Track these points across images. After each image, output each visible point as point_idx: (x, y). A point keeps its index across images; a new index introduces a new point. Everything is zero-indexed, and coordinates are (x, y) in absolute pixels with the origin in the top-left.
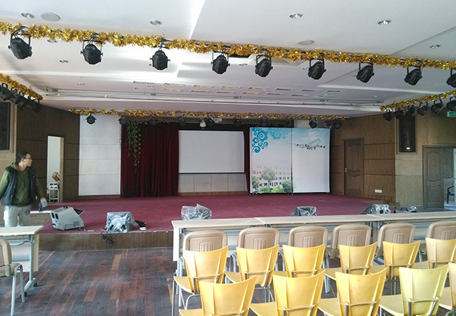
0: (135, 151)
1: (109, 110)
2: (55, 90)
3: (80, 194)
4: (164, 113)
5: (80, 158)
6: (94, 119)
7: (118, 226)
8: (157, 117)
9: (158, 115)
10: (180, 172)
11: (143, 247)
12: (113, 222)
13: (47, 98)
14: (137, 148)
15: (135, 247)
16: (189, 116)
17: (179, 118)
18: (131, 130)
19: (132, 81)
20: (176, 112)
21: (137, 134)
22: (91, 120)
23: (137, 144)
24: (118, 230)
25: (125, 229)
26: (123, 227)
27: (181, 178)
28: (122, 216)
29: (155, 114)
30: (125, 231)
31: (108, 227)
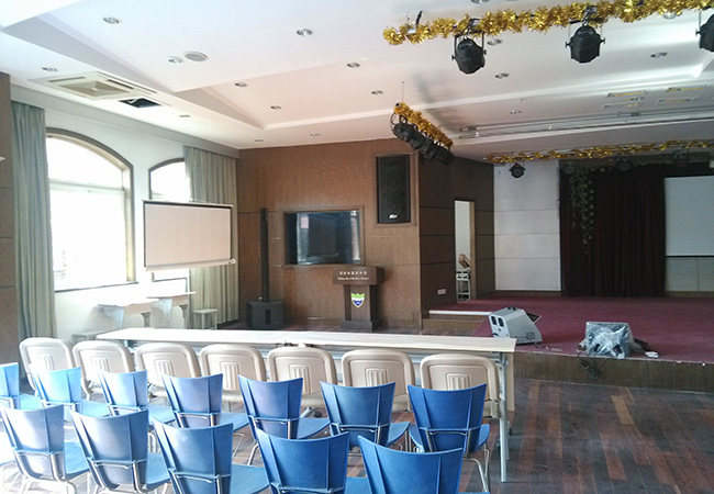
0: (585, 218)
1: (545, 153)
2: (472, 128)
3: (497, 289)
4: (644, 148)
5: (496, 232)
6: (523, 169)
7: (608, 345)
8: (631, 157)
9: (633, 152)
10: (668, 254)
11: (656, 386)
12: (598, 339)
13: (459, 143)
14: (586, 214)
15: (640, 386)
16: (694, 149)
17: (674, 153)
18: (576, 185)
19: (606, 93)
20: (669, 144)
21: (586, 190)
22: (517, 171)
23: (586, 206)
24: (608, 353)
25: (621, 352)
26: (617, 348)
27: (672, 266)
28: (614, 330)
29: (627, 152)
30: (621, 356)
31: (589, 347)
